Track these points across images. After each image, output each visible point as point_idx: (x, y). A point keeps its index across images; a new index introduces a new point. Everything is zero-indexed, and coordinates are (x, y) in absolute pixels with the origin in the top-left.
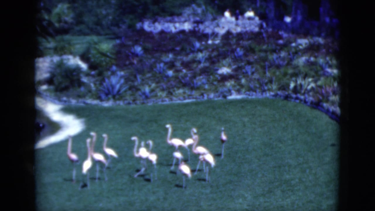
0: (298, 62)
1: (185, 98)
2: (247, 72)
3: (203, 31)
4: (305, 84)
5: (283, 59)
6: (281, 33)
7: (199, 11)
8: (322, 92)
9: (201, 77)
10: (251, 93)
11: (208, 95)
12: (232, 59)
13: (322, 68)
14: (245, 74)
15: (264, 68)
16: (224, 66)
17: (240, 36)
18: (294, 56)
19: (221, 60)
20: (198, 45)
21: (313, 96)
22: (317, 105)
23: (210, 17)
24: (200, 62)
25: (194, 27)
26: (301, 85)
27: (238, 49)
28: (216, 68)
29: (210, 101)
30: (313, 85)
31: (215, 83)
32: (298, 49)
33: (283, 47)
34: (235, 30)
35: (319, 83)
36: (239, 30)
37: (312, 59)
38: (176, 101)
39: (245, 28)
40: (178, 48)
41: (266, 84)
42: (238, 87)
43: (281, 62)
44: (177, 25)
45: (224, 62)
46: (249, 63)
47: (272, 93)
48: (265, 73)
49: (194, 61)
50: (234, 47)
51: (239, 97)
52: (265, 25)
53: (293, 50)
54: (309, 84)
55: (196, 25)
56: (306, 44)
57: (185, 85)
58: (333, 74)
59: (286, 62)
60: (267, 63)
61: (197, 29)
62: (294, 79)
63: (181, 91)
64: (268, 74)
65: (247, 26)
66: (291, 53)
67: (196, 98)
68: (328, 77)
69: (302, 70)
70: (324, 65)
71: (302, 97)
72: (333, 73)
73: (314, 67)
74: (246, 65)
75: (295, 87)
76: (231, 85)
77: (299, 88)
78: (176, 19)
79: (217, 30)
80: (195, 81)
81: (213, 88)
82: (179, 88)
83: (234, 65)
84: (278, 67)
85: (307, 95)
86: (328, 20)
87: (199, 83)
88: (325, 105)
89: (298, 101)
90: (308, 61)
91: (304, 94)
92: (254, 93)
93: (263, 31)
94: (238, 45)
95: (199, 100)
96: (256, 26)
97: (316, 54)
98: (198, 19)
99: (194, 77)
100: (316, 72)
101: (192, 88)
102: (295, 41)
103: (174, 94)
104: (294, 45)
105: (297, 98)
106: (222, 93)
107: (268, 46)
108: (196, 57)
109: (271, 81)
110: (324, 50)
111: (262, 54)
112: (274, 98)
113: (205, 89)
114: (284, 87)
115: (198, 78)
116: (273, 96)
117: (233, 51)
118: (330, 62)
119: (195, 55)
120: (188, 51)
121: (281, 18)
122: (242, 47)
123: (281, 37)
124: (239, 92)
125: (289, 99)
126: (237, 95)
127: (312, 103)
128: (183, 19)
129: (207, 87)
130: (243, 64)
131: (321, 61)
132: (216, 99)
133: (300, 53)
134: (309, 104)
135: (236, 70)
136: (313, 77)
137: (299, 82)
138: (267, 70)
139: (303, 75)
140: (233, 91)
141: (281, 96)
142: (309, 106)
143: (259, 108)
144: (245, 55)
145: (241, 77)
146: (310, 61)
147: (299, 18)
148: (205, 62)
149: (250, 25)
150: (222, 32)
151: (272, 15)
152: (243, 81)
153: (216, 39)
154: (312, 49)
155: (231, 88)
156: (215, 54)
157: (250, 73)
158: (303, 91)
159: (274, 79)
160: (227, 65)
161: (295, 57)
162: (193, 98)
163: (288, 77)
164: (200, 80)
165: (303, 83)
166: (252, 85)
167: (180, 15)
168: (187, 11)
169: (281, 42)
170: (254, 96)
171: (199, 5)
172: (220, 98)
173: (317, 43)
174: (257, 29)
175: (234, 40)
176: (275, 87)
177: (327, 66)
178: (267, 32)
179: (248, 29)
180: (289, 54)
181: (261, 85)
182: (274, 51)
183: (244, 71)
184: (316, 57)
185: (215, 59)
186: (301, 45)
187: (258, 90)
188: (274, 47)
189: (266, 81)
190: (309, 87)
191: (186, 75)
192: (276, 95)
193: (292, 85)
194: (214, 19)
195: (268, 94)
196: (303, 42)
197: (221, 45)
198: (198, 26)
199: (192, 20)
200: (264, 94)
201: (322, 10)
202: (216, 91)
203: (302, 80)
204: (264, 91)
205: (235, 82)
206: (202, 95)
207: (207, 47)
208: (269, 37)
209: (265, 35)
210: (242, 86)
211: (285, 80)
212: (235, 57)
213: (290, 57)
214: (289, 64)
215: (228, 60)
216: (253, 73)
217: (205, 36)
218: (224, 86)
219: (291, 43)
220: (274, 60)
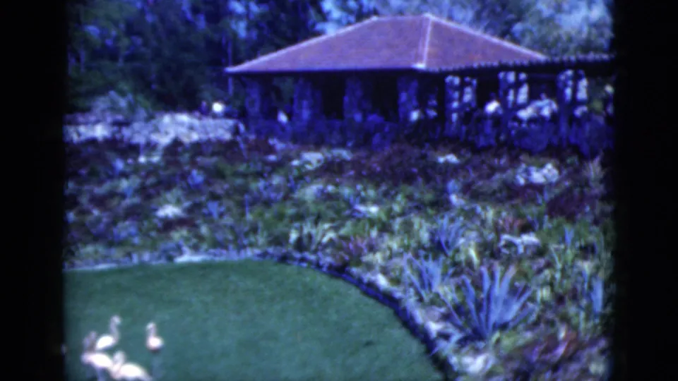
0: (304, 194)
1: (97, 262)
2: (210, 214)
3: (130, 139)
4: (317, 234)
5: (277, 189)
6: (272, 141)
7: (123, 103)
8: (349, 248)
9: (127, 223)
10: (218, 251)
11: (140, 256)
12: (183, 188)
13: (350, 205)
14: (208, 218)
15: (241, 205)
16: (168, 202)
17: (198, 148)
18: (296, 184)
19: (162, 192)
20: (120, 165)
21: (333, 256)
22: (339, 271)
23: (142, 113)
24: (123, 196)
25: (113, 134)
26: (310, 236)
27: (195, 172)
28: (153, 206)
29: (143, 265)
30: (331, 235)
31: (153, 234)
32: (304, 171)
33: (276, 167)
34: (189, 137)
35: (343, 232)
36: (195, 137)
37: (330, 188)
38: (80, 267)
39: (207, 133)
40: (84, 172)
41: (246, 235)
42: (194, 241)
43: (273, 195)
44: (82, 129)
45: (169, 196)
46: (215, 197)
47: (257, 251)
48: (243, 215)
49: (113, 194)
50: (187, 168)
51: (197, 258)
52: (242, 127)
53: (296, 173)
54: (325, 233)
55: (115, 128)
56: (319, 161)
57: (97, 238)
58: (368, 216)
59: (282, 194)
60: (247, 197)
61: (118, 136)
62: (297, 224)
63: (90, 249)
64: (249, 217)
65: (209, 129)
66: (291, 177)
67: (117, 262)
68: (359, 220)
69: (313, 209)
70: (352, 199)
71: (312, 257)
72: (369, 212)
73: (334, 203)
74: (207, 200)
75: (299, 240)
76: (182, 237)
77: (305, 241)
78: (81, 119)
79: (154, 137)
80: (115, 230)
81: (149, 242)
82: (86, 244)
83: (188, 199)
84: (268, 203)
85: (320, 254)
86: (358, 117)
87: (124, 234)
88: (355, 270)
89: (305, 265)
90: (322, 192)
91: (315, 252)
92: (224, 252)
93: (239, 139)
94: (193, 163)
95: (123, 265)
96: (227, 130)
97: (338, 180)
98: (120, 117)
99: (114, 223)
100: (338, 212)
101: (111, 244)
102: (299, 156)
103: (76, 254)
104: (296, 163)
105: (303, 260)
106: (165, 251)
107: (248, 167)
108: (117, 187)
109: (254, 230)
110: (352, 173)
111: (239, 181)
112: (260, 259)
113: (133, 245)
114: (280, 240)
115: (121, 225)
116: (259, 255)
117: (185, 176)
118: (363, 194)
119: (115, 182)
120: (103, 176)
121: (272, 115)
122: (202, 168)
123: (271, 150)
124: (196, 249)
125: (290, 262)
126: (192, 255)
127: (331, 267)
128: (92, 118)
129: (137, 240)
130: (203, 198)
131: (346, 191)
132: (154, 263)
133: (308, 179)
134: (325, 269)
135: (189, 210)
136: (332, 220)
137: (306, 231)
138: (247, 209)
139: (313, 218)
140: (185, 249)
141: (272, 256)
142: (324, 273)
143: (234, 278)
144: (207, 182)
145: (198, 222)
146: (325, 191)
147: (306, 114)
148: (134, 196)
149: (216, 128)
150: (164, 140)
151: (255, 110)
152: (204, 230)
153: (154, 153)
154: (330, 170)
155: (182, 243)
156: (151, 180)
157: (215, 216)
158: (313, 247)
159: (261, 225)
160: (174, 200)
161: (299, 186)
162: (113, 261)
163: (286, 221)
164: (126, 228)
165: (314, 231)
166: (219, 236)
167: (87, 110)
168: (101, 103)
169: (272, 158)
170: (222, 257)
171: (122, 94)
172: (163, 261)
173: (337, 160)
174: (227, 136)
175: (187, 156)
176: (261, 239)
177: (358, 200)
178: (246, 141)
179: (212, 136)
180: (288, 181)
181: (237, 237)
182: (259, 175)
183: (205, 211)
184: (337, 185)
185: (152, 191)
186: (309, 163)
187: (231, 246)
188: (259, 167)
189: (246, 228)
190: (325, 240)
191: (98, 220)
192: (264, 255)
193: (294, 236)
194: (150, 118)
195: (249, 253)
196: (314, 158)
197: (162, 164)
198: (120, 131)
199: (109, 119)
200: (243, 252)
201: (347, 99)
202: (153, 248)
203: (312, 227)
204: (241, 247)
205: (189, 231)
206: (129, 255)
207: (137, 169)
208: (250, 149)
209: (243, 146)
210: (201, 238)
211: (280, 228)
212: (188, 185)
213: (289, 185)
214: (286, 198)
215: (176, 192)
216: (221, 215)
217: (133, 150)
218: (170, 238)
219: (291, 159)
220: (259, 190)
